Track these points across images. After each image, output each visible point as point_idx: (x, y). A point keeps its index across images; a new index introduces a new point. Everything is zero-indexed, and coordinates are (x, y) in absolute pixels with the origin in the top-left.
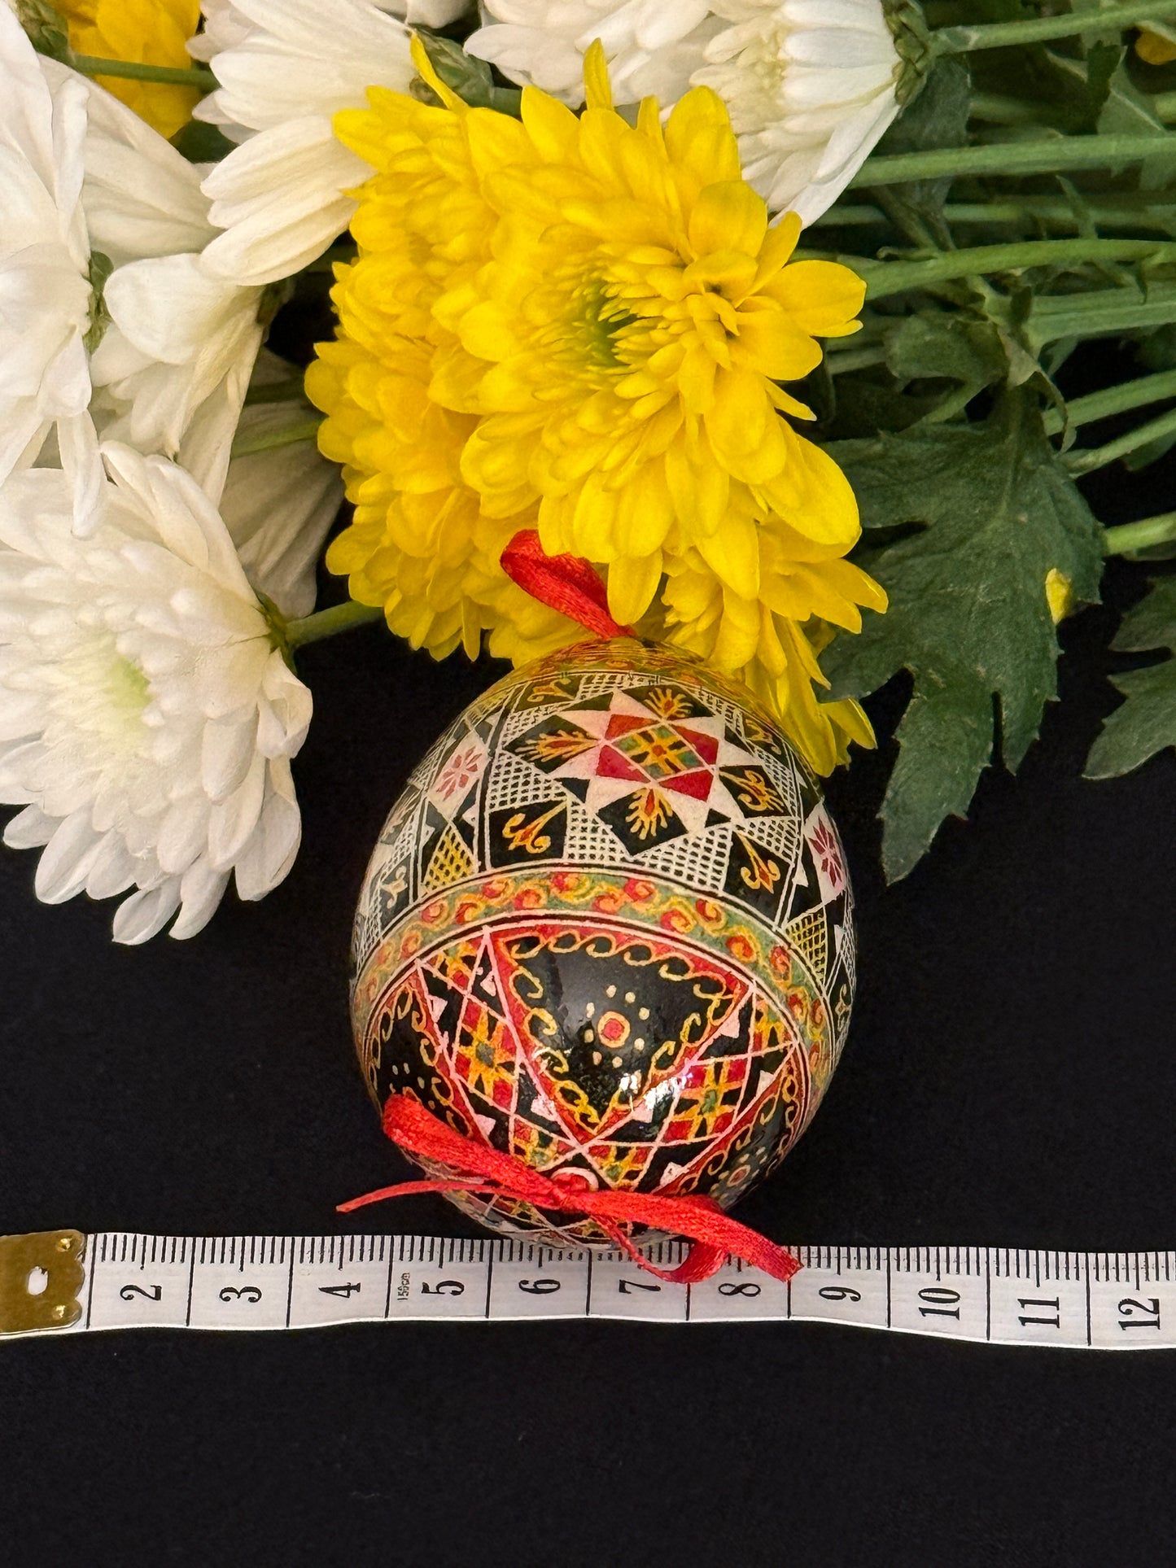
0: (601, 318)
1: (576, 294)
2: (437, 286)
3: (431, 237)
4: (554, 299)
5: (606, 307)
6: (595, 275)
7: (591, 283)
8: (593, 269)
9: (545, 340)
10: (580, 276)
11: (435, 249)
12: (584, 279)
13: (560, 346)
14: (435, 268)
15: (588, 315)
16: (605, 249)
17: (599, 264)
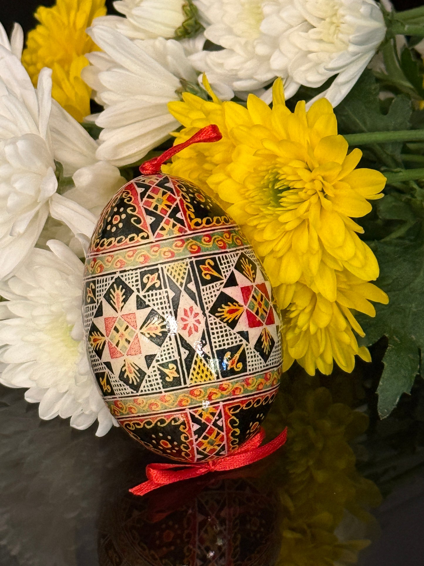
0: (276, 187)
1: (266, 177)
2: (210, 173)
3: (206, 154)
4: (257, 179)
5: (279, 183)
6: (275, 170)
7: (272, 173)
8: (275, 168)
9: (251, 195)
10: (268, 170)
11: (208, 159)
12: (270, 172)
13: (257, 198)
14: (207, 166)
15: (270, 186)
16: (279, 160)
17: (277, 166)
